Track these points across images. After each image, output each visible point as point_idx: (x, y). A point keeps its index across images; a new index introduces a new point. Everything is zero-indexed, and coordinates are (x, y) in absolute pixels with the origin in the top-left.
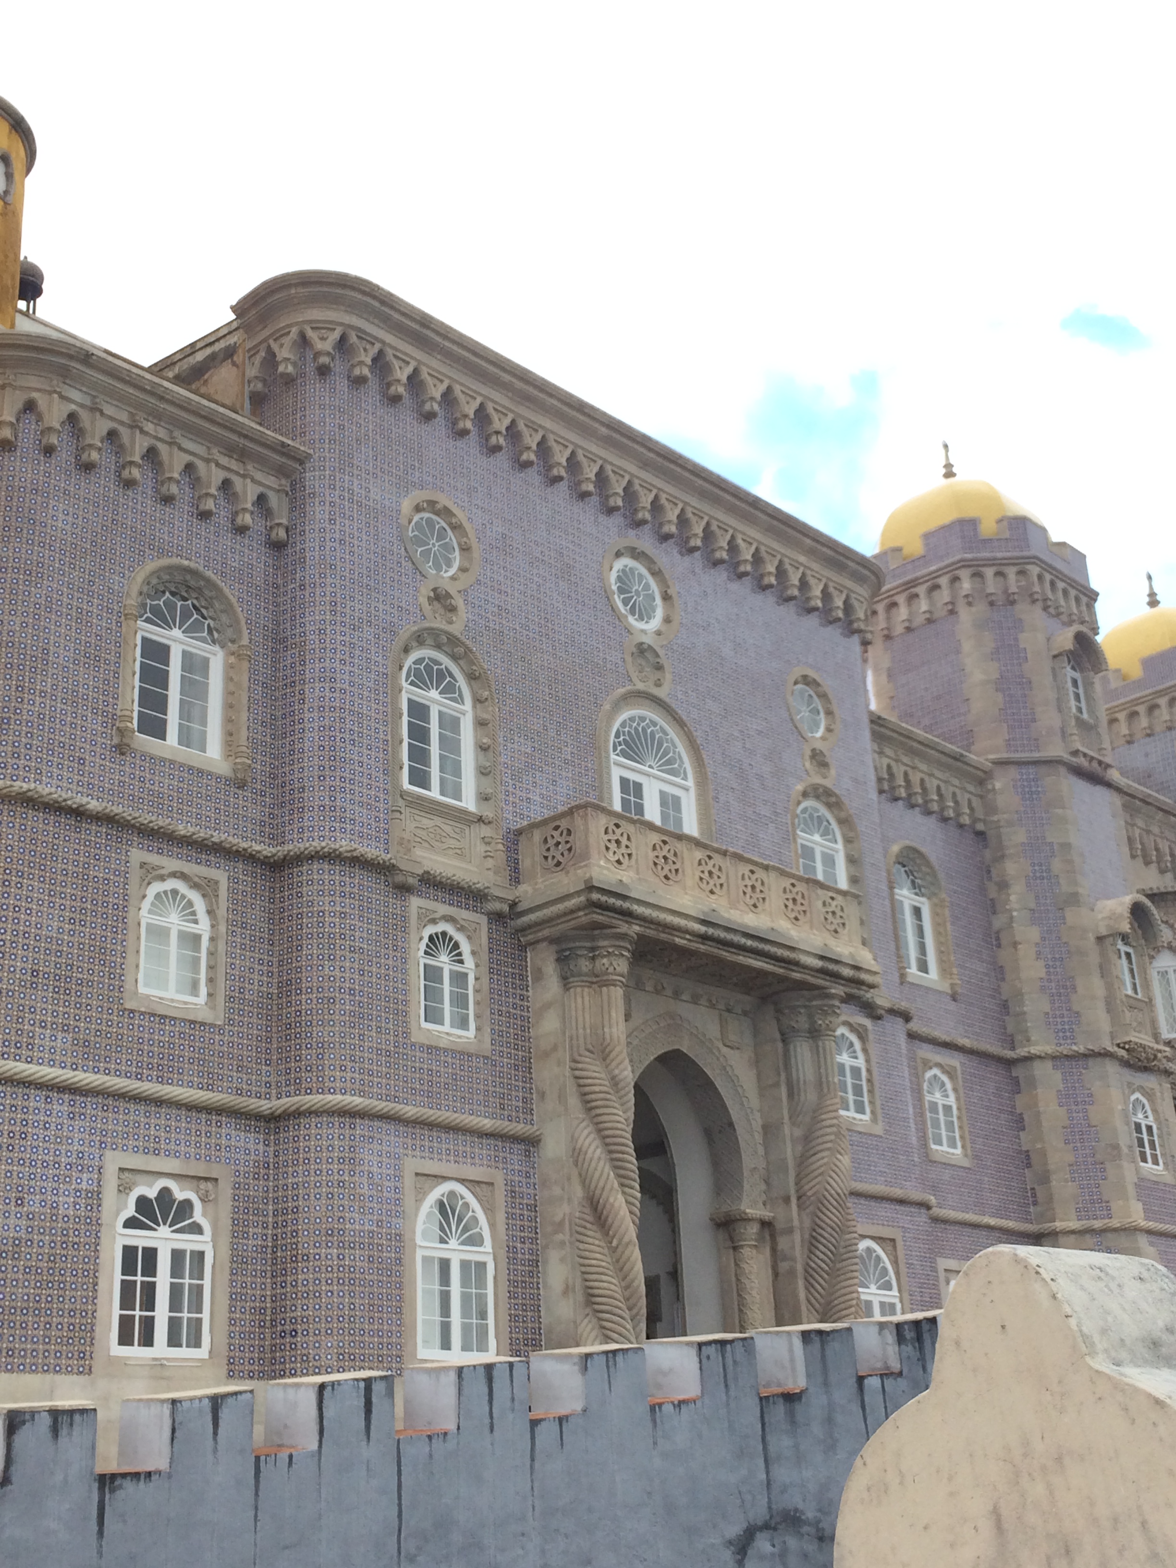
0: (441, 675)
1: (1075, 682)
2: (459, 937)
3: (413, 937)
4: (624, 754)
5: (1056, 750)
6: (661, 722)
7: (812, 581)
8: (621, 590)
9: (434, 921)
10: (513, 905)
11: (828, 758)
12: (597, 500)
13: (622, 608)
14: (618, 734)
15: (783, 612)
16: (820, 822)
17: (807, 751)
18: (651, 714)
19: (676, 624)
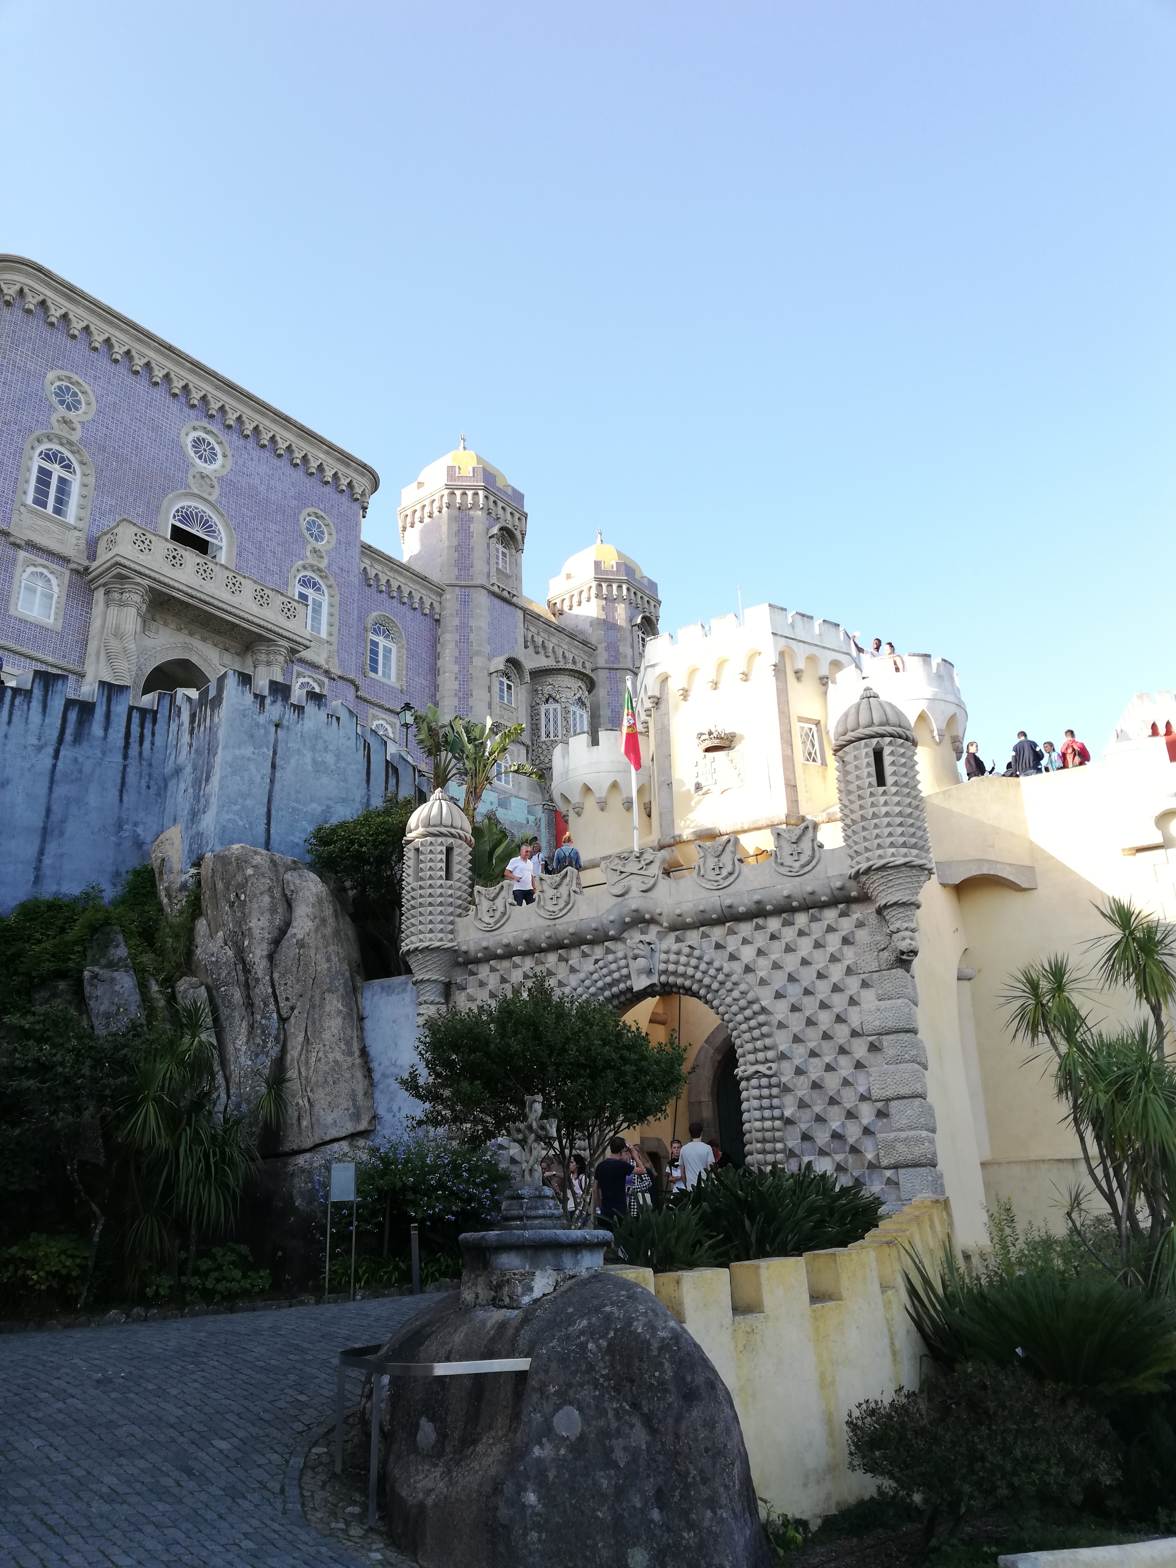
0: (62, 459)
1: (504, 554)
2: (50, 576)
3: (19, 568)
4: (180, 521)
5: (480, 580)
6: (208, 512)
7: (326, 468)
8: (193, 446)
9: (35, 565)
10: (86, 569)
11: (324, 554)
12: (184, 400)
13: (193, 454)
14: (178, 511)
15: (306, 480)
16: (315, 584)
17: (309, 548)
18: (202, 507)
19: (228, 469)
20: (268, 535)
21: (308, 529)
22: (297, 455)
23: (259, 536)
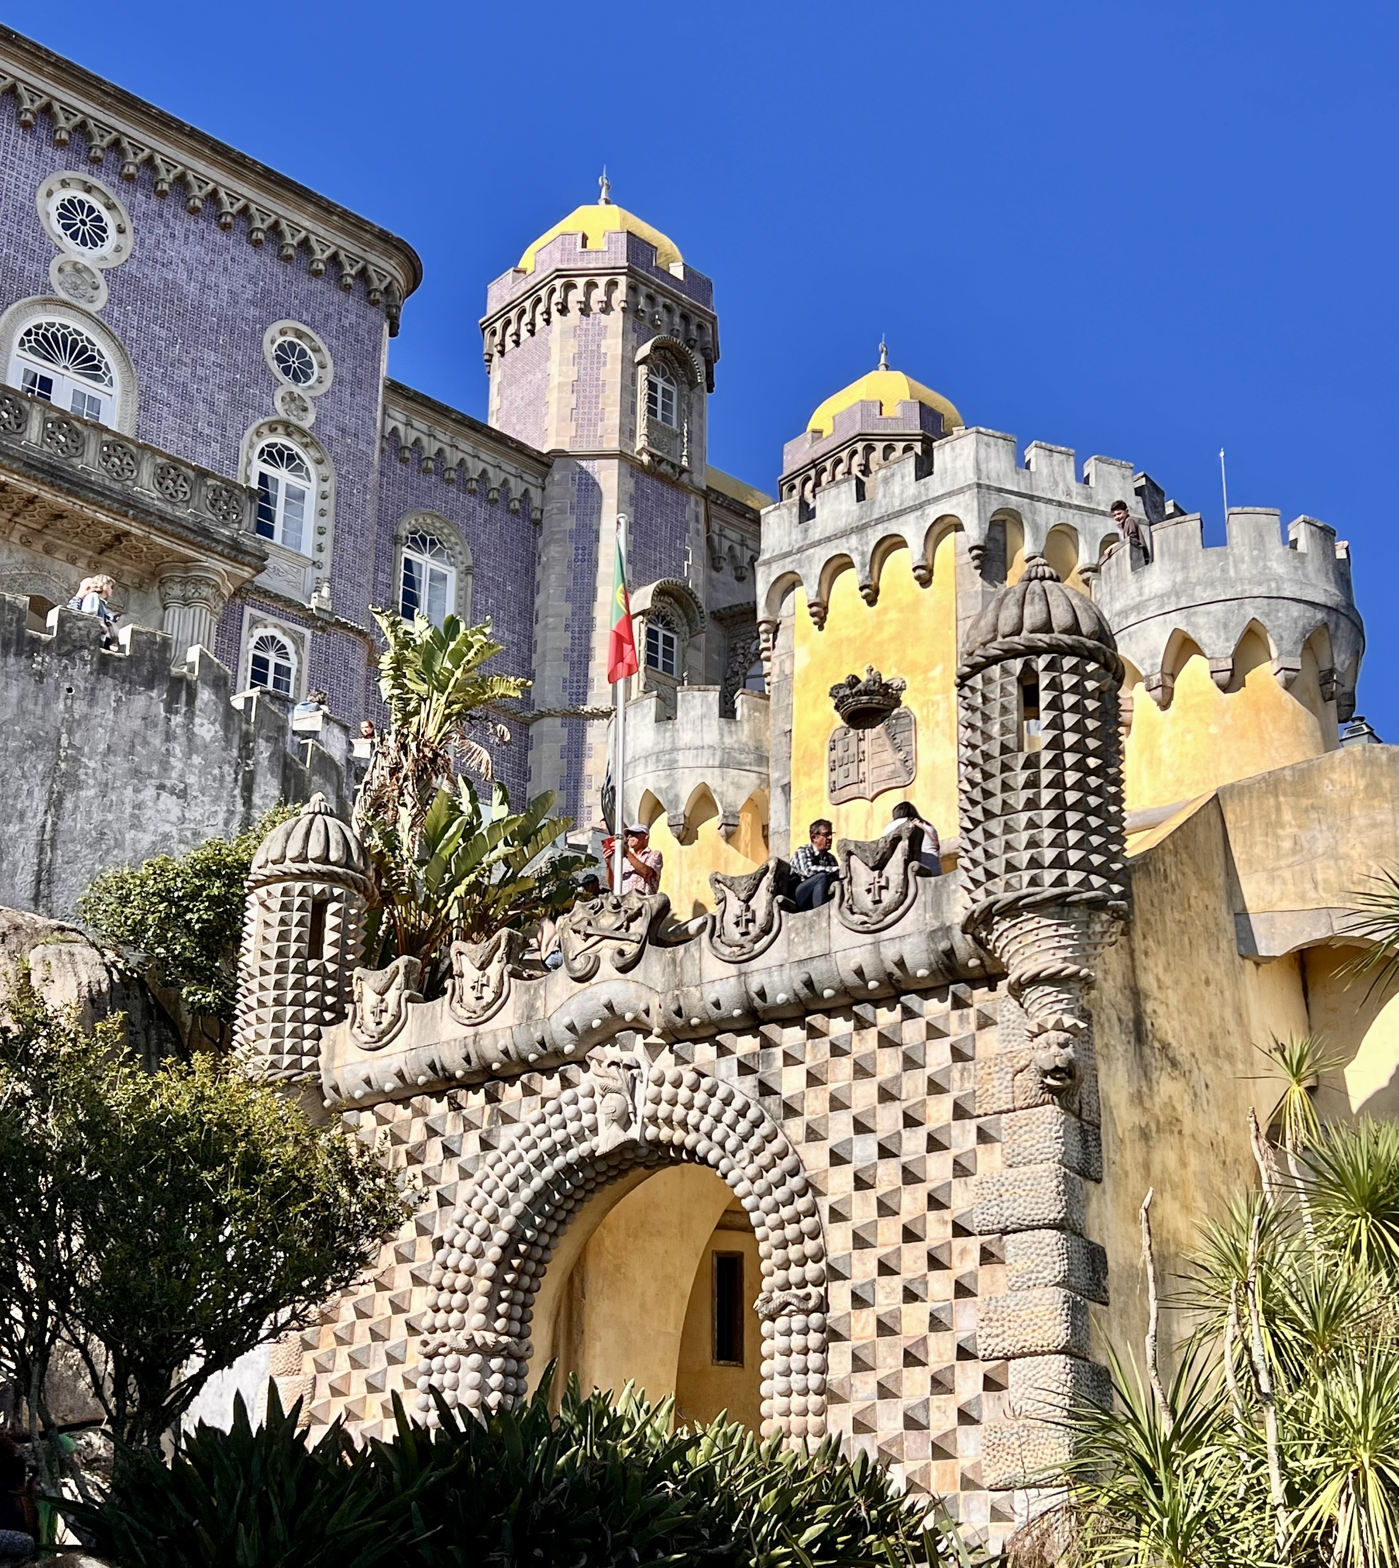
4: (33, 351)
5: (616, 444)
6: (89, 333)
7: (317, 246)
8: (61, 216)
11: (309, 404)
12: (43, 134)
13: (60, 231)
14: (29, 333)
15: (277, 268)
16: (292, 458)
17: (280, 393)
18: (74, 323)
19: (125, 256)
20: (200, 372)
21: (279, 359)
22: (258, 224)
23: (183, 374)
